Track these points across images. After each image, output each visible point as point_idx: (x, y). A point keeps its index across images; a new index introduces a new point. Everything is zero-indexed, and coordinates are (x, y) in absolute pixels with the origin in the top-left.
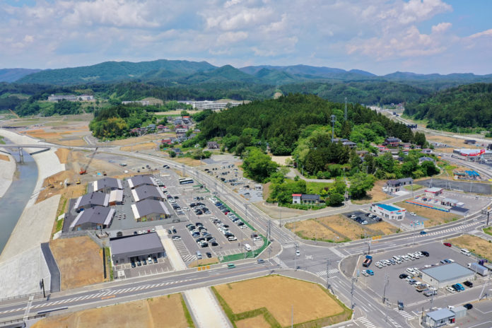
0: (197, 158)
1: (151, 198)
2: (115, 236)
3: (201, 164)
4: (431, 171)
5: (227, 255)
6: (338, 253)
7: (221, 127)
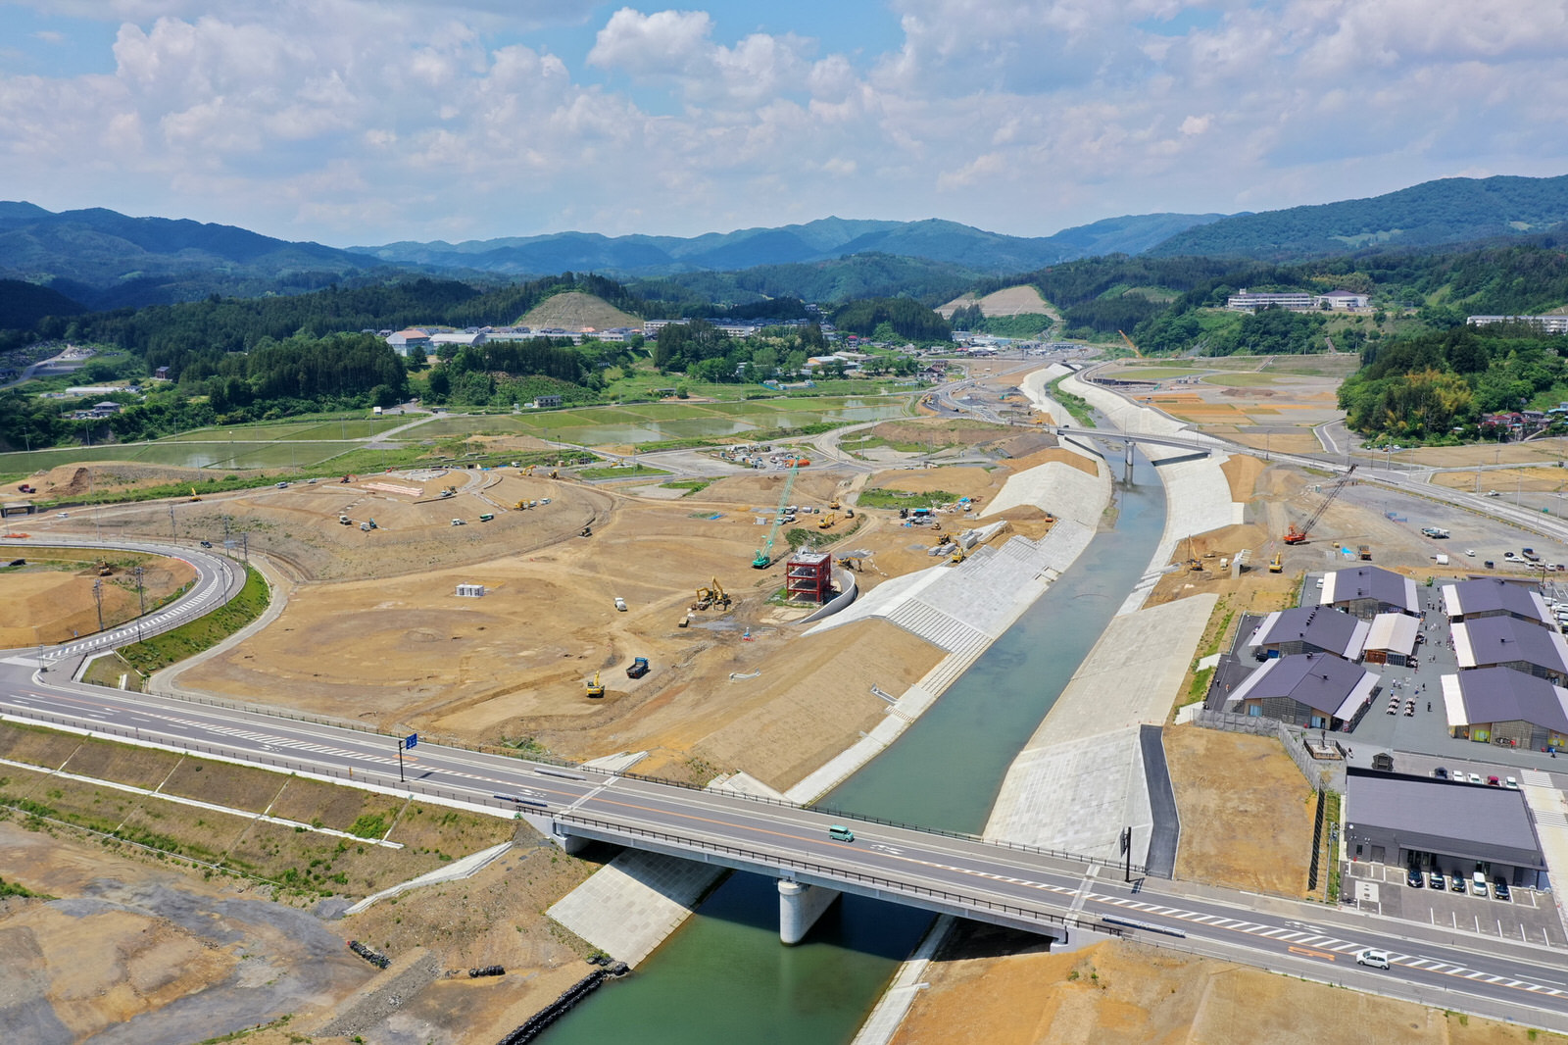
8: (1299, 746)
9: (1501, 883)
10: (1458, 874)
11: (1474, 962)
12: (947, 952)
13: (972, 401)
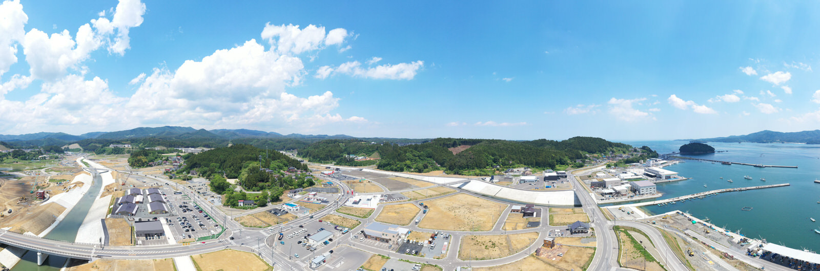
0: (184, 180)
1: (158, 202)
2: (138, 220)
3: (187, 183)
4: (311, 184)
5: (200, 237)
6: (264, 234)
7: (198, 163)
8: (127, 219)
9: (159, 236)
10: (153, 236)
11: (156, 250)
12: (69, 266)
13: (68, 163)
